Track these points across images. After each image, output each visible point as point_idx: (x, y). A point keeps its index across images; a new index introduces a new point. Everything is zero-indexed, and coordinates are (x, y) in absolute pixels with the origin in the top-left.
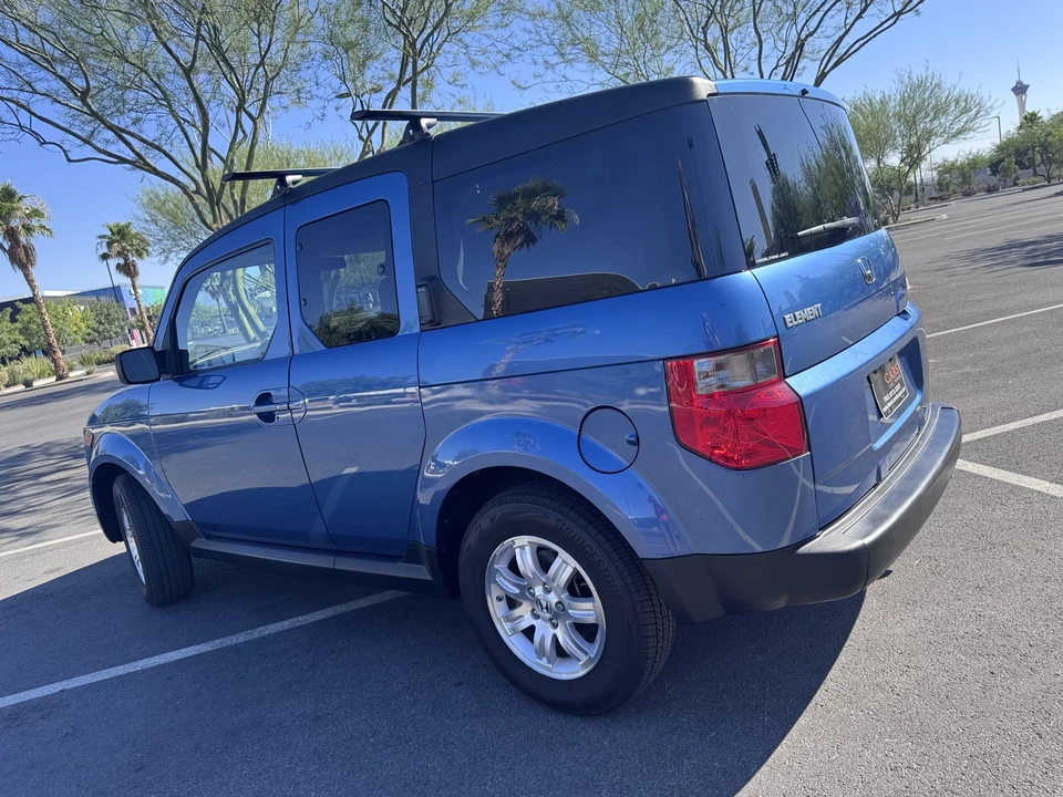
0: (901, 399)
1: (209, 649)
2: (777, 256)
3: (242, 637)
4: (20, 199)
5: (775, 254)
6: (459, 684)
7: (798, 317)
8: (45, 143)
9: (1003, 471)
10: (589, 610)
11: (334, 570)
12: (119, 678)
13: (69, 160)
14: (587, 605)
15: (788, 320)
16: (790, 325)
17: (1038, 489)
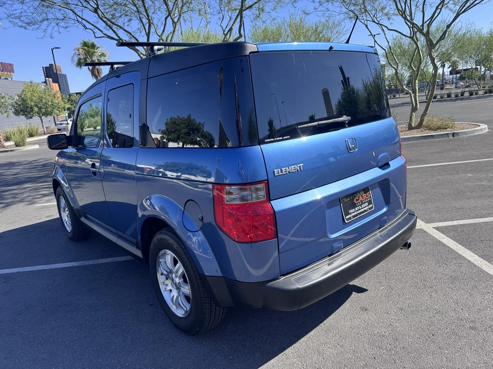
0: (365, 211)
1: (76, 265)
2: (281, 138)
3: (91, 262)
4: (97, 48)
5: (280, 137)
6: (151, 305)
7: (283, 171)
8: (87, 28)
9: (460, 245)
10: (187, 289)
11: (116, 244)
12: (39, 271)
13: (95, 37)
14: (187, 288)
15: (276, 172)
16: (276, 175)
17: (470, 259)
